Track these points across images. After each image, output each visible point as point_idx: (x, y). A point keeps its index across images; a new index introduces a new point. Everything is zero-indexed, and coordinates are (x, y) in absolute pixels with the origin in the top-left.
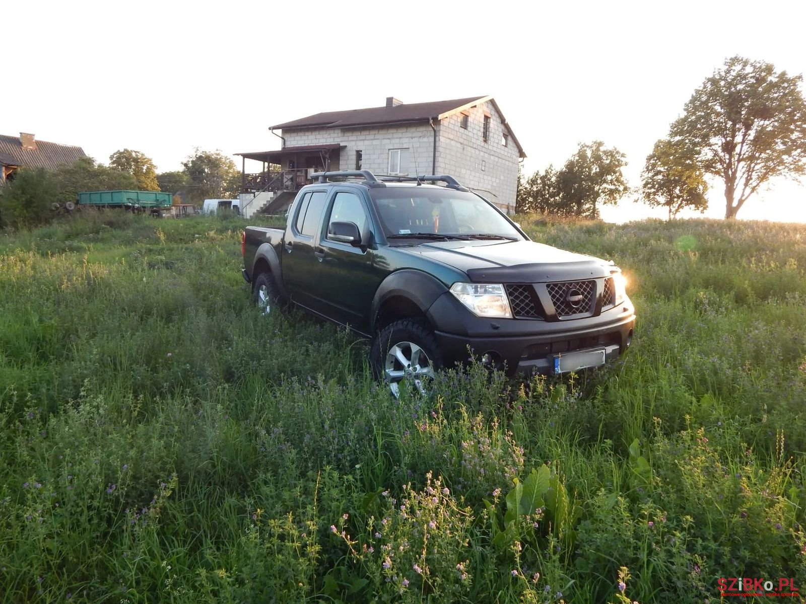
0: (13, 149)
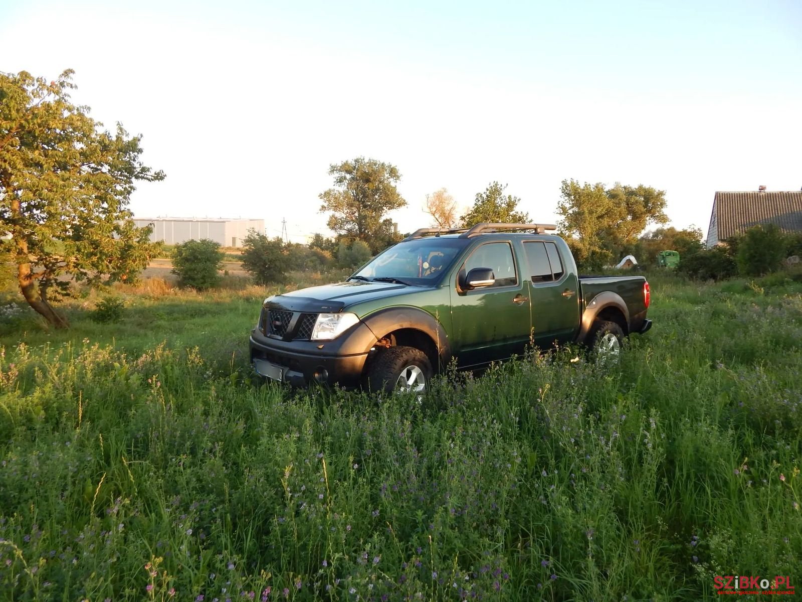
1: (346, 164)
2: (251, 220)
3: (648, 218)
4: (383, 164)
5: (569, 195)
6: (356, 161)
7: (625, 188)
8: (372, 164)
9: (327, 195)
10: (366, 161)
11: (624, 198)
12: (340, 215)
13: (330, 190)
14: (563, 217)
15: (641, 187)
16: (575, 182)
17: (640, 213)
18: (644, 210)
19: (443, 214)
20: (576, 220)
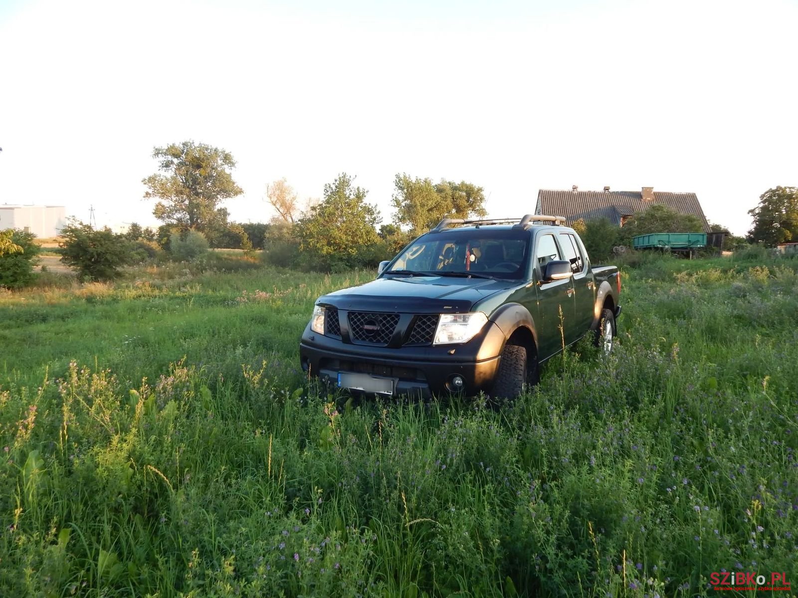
0: (634, 202)
1: (173, 147)
2: (48, 207)
3: (470, 212)
4: (216, 150)
5: (401, 188)
6: (185, 144)
7: (450, 183)
8: (203, 148)
9: (152, 180)
10: (196, 144)
11: (450, 192)
12: (167, 203)
13: (155, 176)
14: (397, 209)
15: (463, 183)
16: (407, 176)
17: (463, 206)
18: (466, 204)
19: (283, 204)
20: (408, 212)
